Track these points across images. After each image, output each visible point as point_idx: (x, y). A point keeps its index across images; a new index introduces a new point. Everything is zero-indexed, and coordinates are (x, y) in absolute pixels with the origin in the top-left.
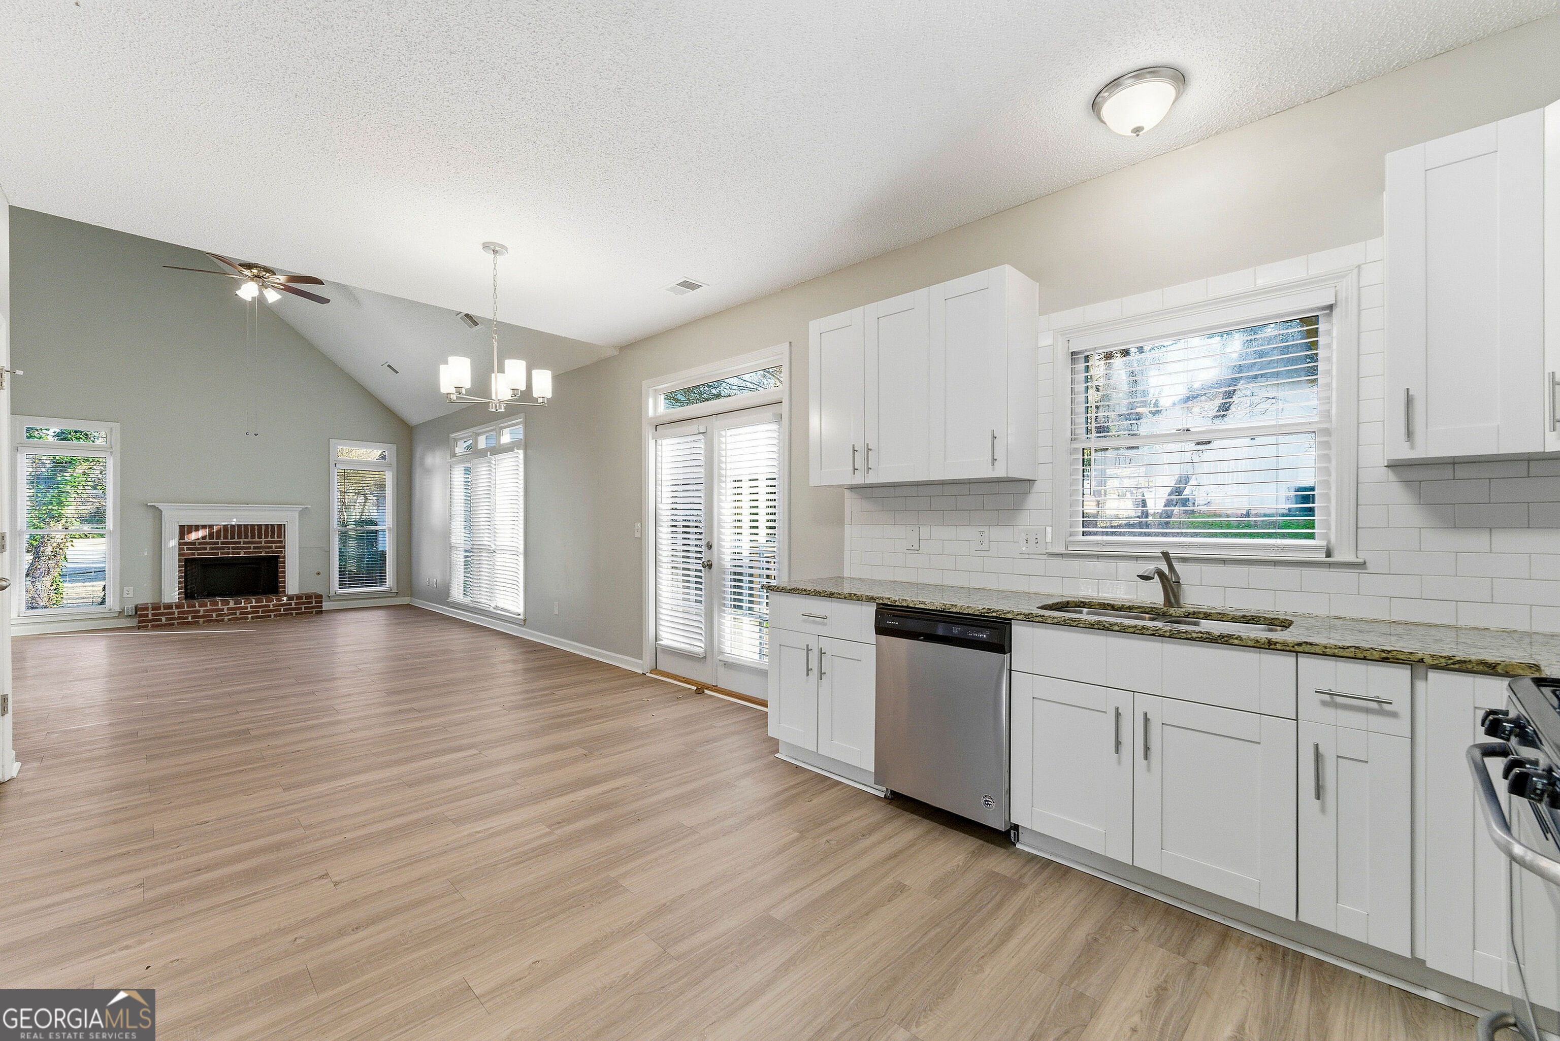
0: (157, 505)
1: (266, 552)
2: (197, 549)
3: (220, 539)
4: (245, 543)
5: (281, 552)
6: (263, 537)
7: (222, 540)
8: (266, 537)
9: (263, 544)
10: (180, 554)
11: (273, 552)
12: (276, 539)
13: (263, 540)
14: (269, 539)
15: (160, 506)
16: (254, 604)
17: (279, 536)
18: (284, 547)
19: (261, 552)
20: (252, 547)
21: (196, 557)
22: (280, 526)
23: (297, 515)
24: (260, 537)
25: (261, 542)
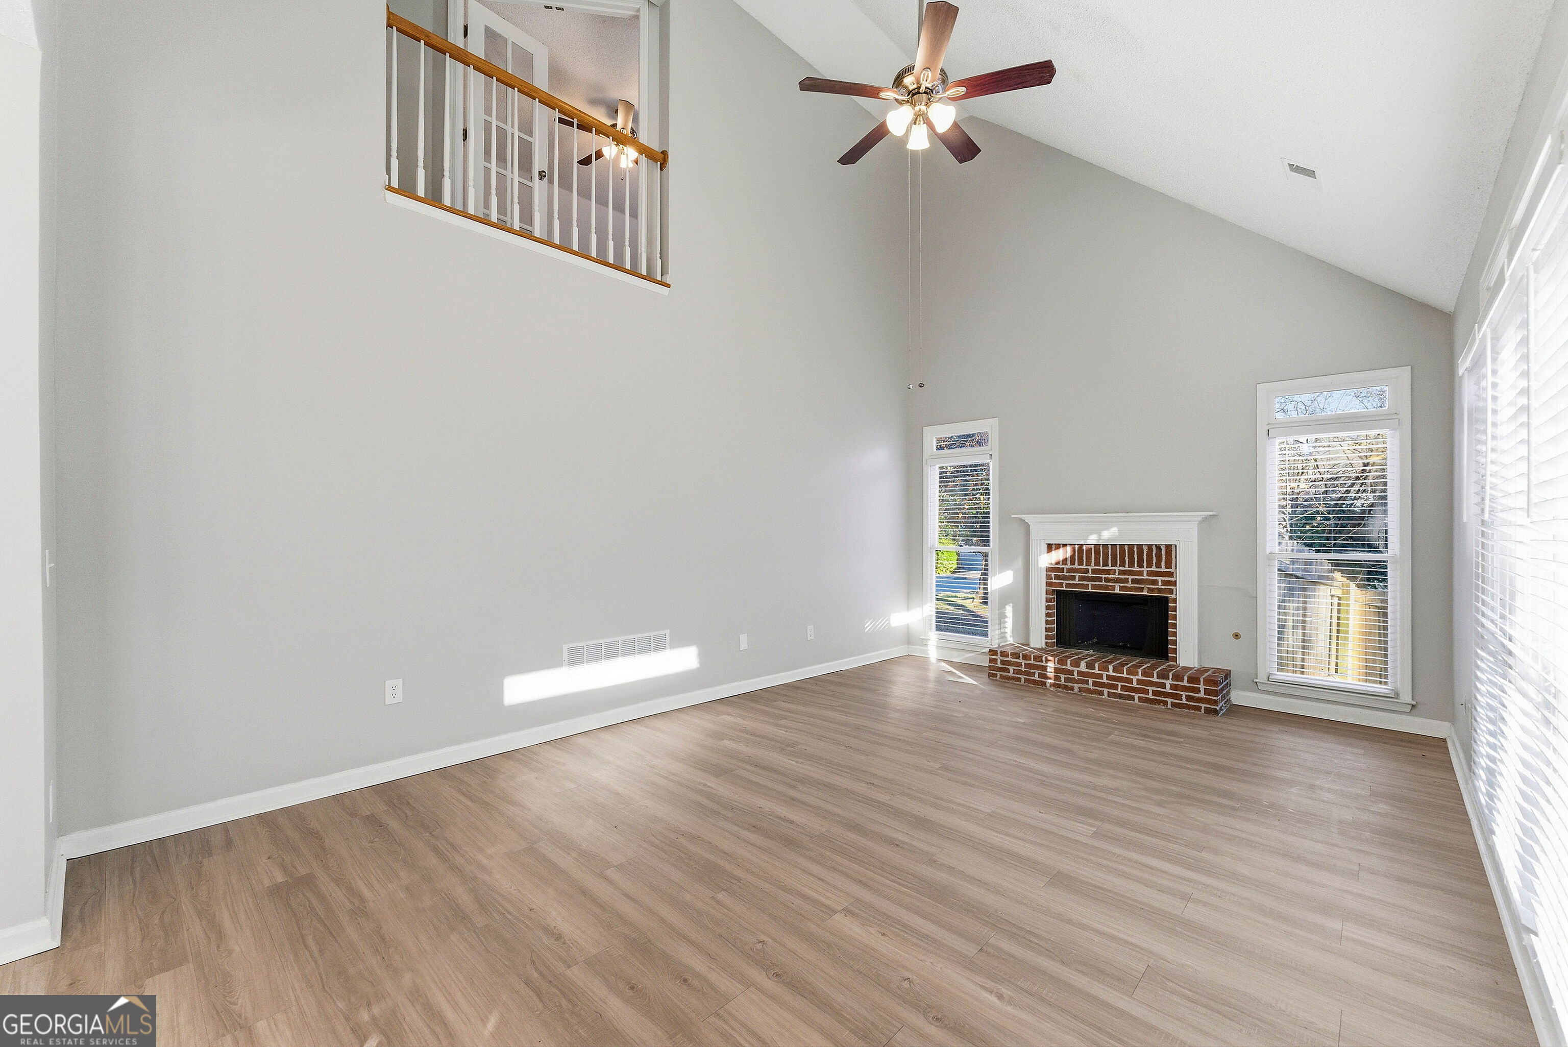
0: (1023, 517)
1: (1150, 590)
2: (1065, 578)
3: (1090, 565)
4: (1121, 572)
5: (1171, 592)
6: (1145, 564)
7: (1092, 567)
8: (1149, 565)
9: (1145, 577)
10: (1048, 584)
11: (1159, 590)
12: (1163, 569)
13: (1145, 569)
14: (1154, 568)
15: (1027, 518)
16: (1111, 673)
17: (1169, 565)
18: (1175, 583)
19: (1142, 589)
20: (1130, 580)
21: (1064, 589)
22: (1169, 547)
23: (1193, 529)
24: (1140, 566)
25: (1141, 573)
